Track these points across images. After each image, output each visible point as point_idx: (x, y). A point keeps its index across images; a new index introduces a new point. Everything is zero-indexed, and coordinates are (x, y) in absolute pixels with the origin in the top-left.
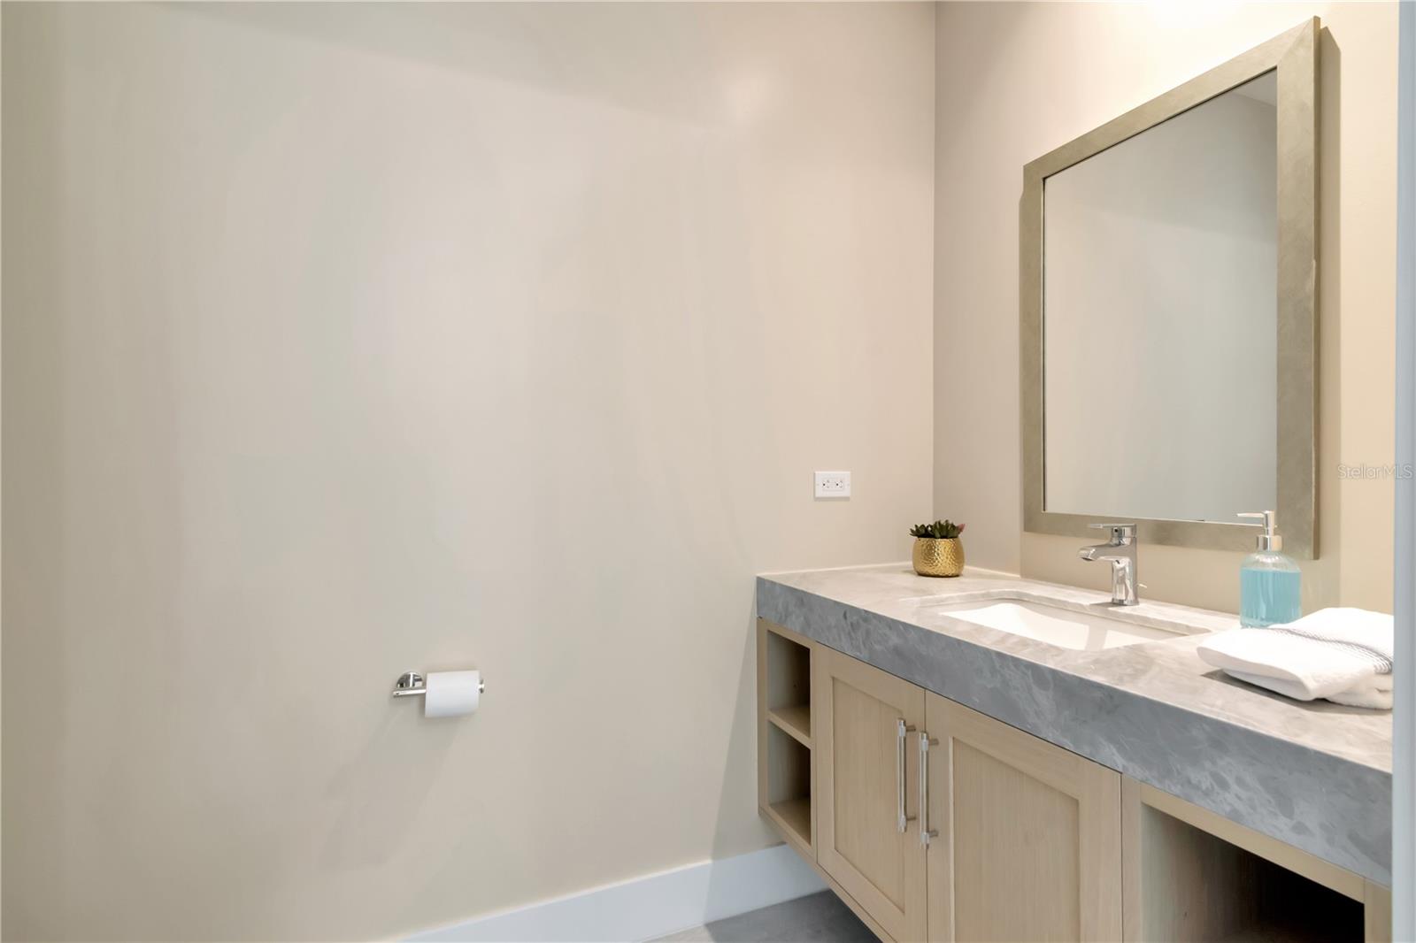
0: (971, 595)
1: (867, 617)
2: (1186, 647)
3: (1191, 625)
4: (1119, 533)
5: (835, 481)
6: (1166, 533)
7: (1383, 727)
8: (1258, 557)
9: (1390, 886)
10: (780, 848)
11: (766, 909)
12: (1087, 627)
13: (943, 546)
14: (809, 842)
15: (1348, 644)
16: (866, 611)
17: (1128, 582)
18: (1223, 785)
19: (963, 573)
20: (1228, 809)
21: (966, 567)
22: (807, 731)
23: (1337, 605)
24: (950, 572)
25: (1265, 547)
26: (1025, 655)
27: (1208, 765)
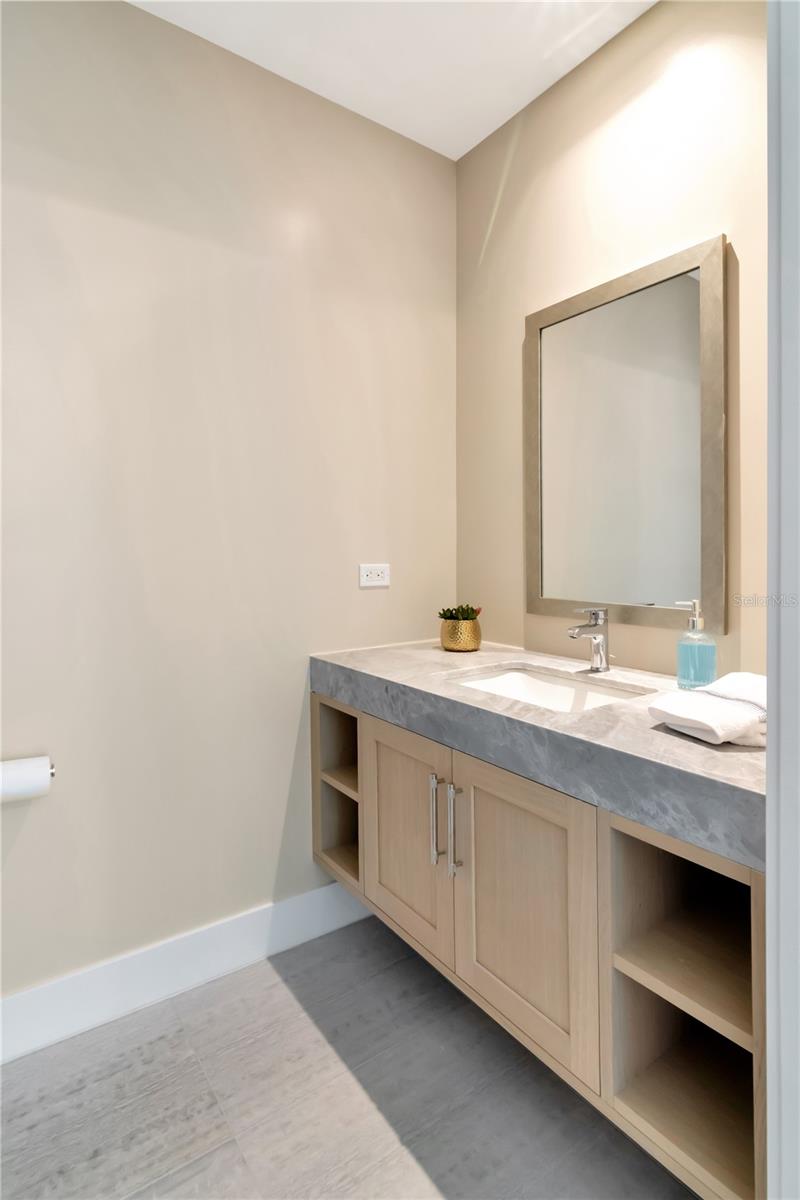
0: (487, 667)
1: (405, 690)
2: (641, 705)
3: (646, 686)
4: (595, 615)
5: (376, 571)
6: (628, 615)
7: (760, 760)
8: (690, 634)
9: (764, 873)
10: (333, 885)
11: (321, 938)
12: (573, 690)
13: (465, 626)
14: (357, 878)
15: (744, 701)
16: (404, 686)
17: (602, 653)
18: (665, 811)
19: (480, 647)
20: (667, 827)
21: (483, 642)
22: (355, 787)
23: (738, 670)
24: (470, 648)
25: (694, 627)
26: (528, 719)
27: (655, 797)
